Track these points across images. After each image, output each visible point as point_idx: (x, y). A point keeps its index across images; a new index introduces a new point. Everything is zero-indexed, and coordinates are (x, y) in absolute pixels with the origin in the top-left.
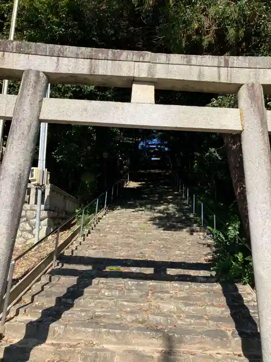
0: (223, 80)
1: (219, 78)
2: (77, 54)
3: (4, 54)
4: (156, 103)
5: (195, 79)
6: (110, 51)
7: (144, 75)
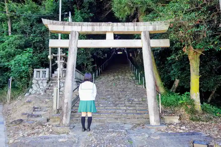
0: (136, 30)
1: (134, 30)
2: (88, 25)
3: (64, 27)
4: (114, 39)
5: (127, 31)
6: (98, 23)
7: (110, 30)
